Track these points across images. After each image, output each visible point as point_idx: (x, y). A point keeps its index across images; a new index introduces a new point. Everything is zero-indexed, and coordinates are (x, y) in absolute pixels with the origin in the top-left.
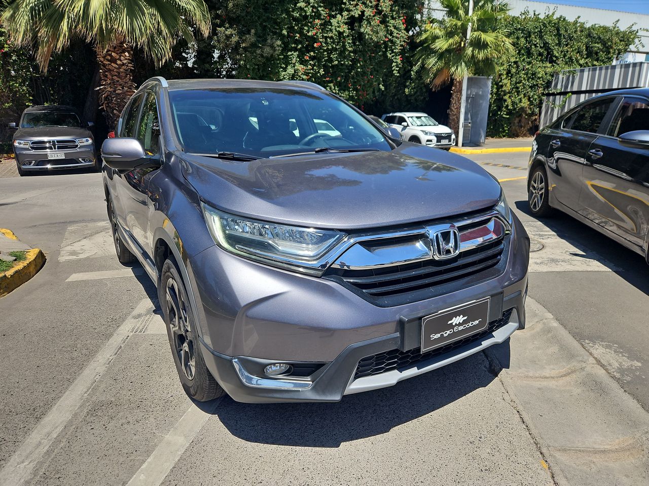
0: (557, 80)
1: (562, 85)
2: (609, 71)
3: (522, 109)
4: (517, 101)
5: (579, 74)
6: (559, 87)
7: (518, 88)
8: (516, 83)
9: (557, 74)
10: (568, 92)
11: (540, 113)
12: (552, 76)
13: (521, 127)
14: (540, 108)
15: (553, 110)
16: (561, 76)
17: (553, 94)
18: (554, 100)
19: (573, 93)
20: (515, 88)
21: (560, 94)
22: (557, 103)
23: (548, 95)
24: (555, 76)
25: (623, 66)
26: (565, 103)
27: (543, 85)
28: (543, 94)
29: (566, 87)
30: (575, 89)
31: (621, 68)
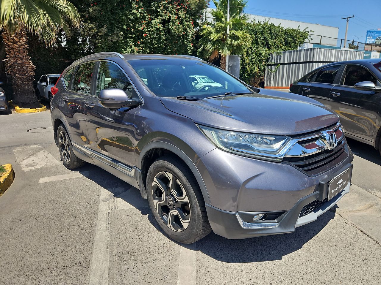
0: (272, 57)
1: (275, 60)
2: (298, 52)
3: (255, 72)
4: (252, 68)
5: (283, 54)
6: (273, 61)
7: (252, 61)
8: (252, 59)
9: (272, 54)
10: (278, 64)
11: (264, 76)
12: (269, 55)
13: (255, 82)
14: (264, 72)
15: (271, 73)
16: (274, 55)
17: (271, 65)
18: (271, 68)
19: (281, 64)
20: (251, 62)
21: (274, 65)
22: (273, 69)
23: (268, 65)
24: (270, 55)
25: (305, 50)
26: (277, 69)
27: (265, 60)
28: (265, 65)
29: (277, 61)
30: (282, 62)
31: (304, 51)
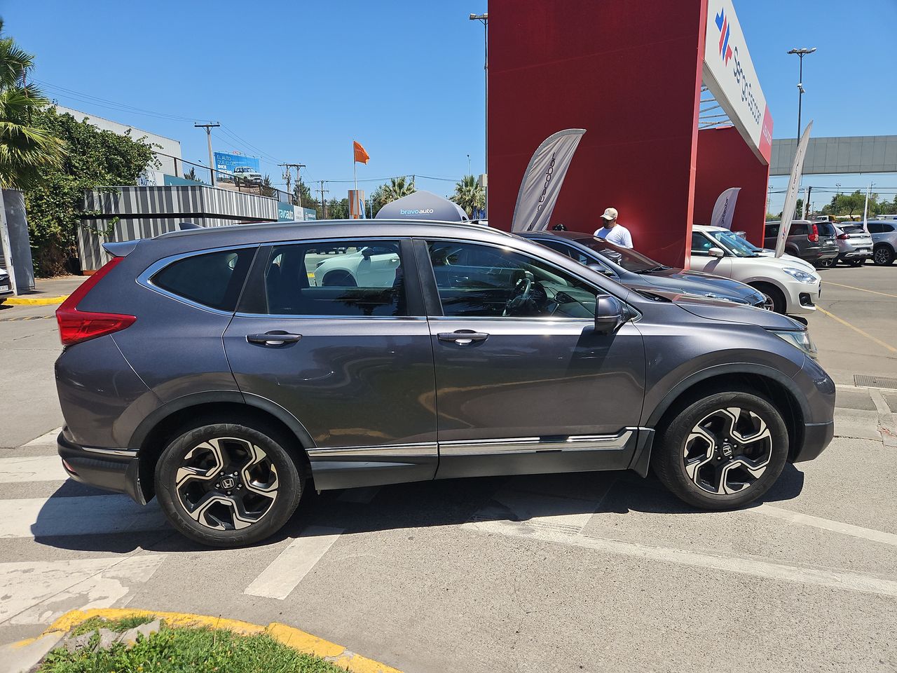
0: (90, 198)
1: (101, 206)
2: (164, 192)
3: (54, 235)
4: (44, 224)
5: (122, 192)
6: (97, 207)
7: (39, 206)
8: (36, 199)
9: (90, 191)
10: (114, 216)
11: (77, 243)
12: (82, 193)
13: (53, 261)
14: (76, 234)
15: (96, 237)
16: (95, 194)
17: (91, 217)
18: (94, 226)
19: (122, 216)
20: (36, 206)
21: (102, 217)
22: (100, 228)
23: (84, 217)
24: (85, 192)
25: (180, 188)
26: (113, 229)
27: (71, 203)
28: (77, 217)
29: (108, 208)
30: (122, 211)
31: (178, 190)
